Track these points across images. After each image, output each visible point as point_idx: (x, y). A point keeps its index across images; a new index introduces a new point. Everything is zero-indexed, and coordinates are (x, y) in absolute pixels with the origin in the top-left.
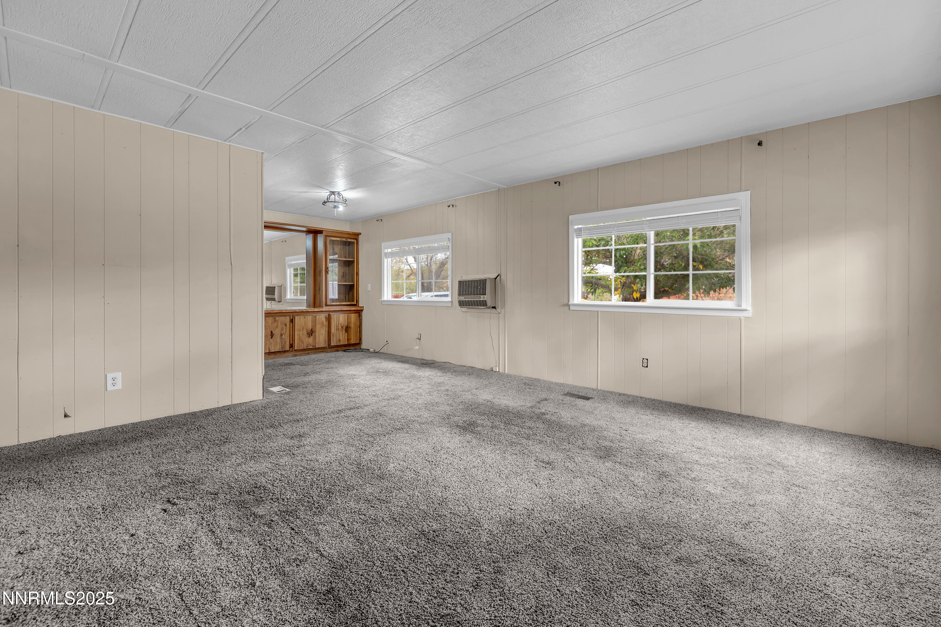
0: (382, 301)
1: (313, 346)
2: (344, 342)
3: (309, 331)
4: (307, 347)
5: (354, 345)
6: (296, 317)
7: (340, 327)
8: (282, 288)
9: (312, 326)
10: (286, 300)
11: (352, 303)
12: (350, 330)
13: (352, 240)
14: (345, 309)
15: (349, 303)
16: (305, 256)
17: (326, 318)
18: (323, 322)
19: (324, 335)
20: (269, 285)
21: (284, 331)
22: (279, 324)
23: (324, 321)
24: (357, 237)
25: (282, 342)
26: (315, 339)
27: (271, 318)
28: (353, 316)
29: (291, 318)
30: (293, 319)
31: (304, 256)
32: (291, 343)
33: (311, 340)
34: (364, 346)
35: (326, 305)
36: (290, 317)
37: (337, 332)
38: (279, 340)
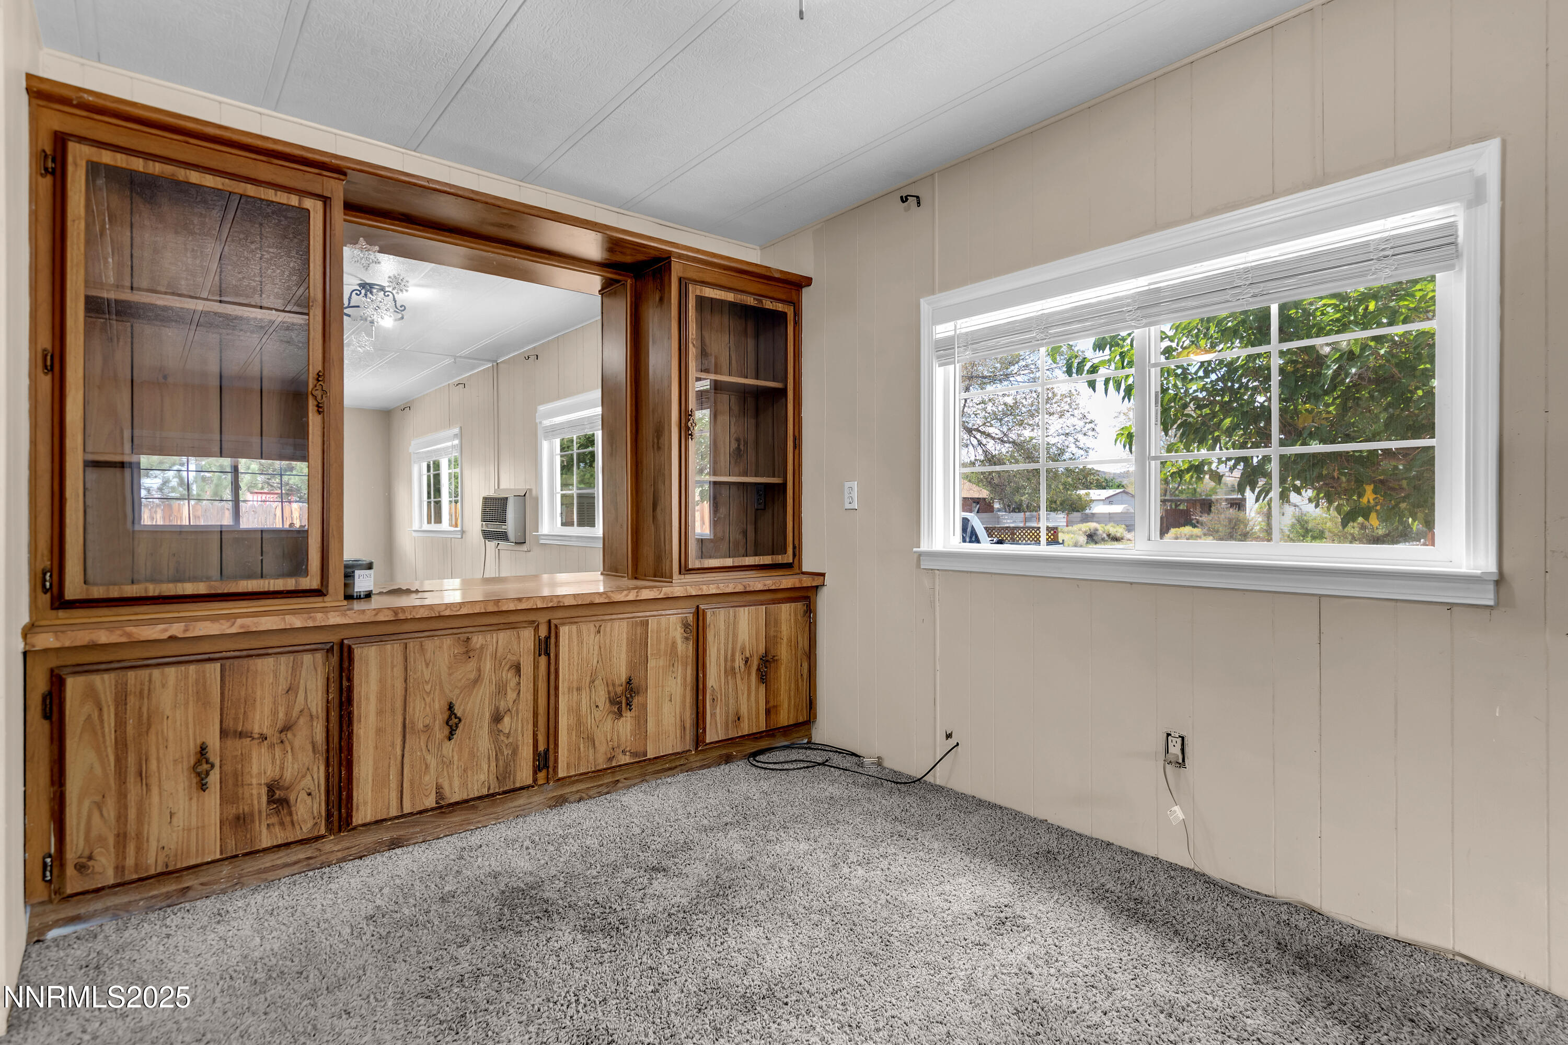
0: (920, 555)
1: (634, 754)
2: (753, 723)
3: (619, 690)
4: (611, 759)
5: (786, 730)
6: (564, 631)
7: (739, 662)
8: (528, 500)
9: (632, 666)
10: (538, 537)
11: (780, 559)
12: (777, 669)
13: (780, 307)
14: (759, 586)
15: (767, 560)
16: (598, 394)
17: (686, 626)
18: (674, 643)
19: (678, 699)
20: (491, 493)
21: (511, 695)
22: (488, 666)
23: (679, 641)
24: (795, 298)
25: (499, 751)
26: (641, 722)
27: (448, 642)
28: (787, 612)
29: (543, 633)
30: (548, 638)
31: (596, 394)
32: (541, 748)
33: (626, 725)
34: (823, 732)
35: (685, 569)
36: (536, 629)
37: (727, 683)
38: (484, 743)
